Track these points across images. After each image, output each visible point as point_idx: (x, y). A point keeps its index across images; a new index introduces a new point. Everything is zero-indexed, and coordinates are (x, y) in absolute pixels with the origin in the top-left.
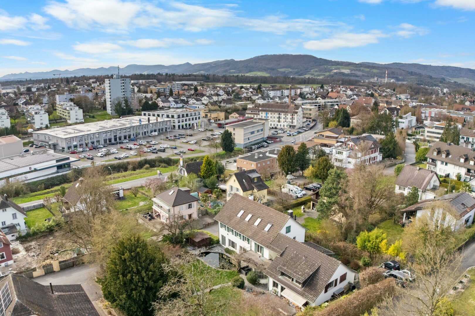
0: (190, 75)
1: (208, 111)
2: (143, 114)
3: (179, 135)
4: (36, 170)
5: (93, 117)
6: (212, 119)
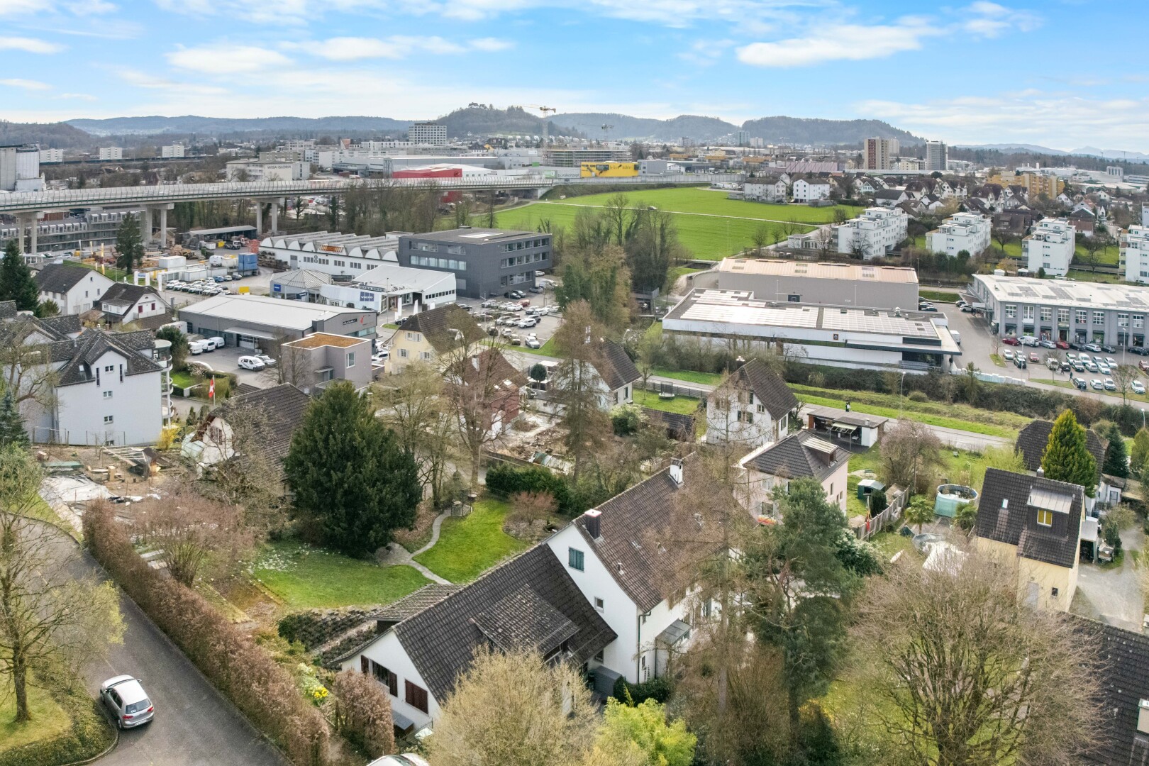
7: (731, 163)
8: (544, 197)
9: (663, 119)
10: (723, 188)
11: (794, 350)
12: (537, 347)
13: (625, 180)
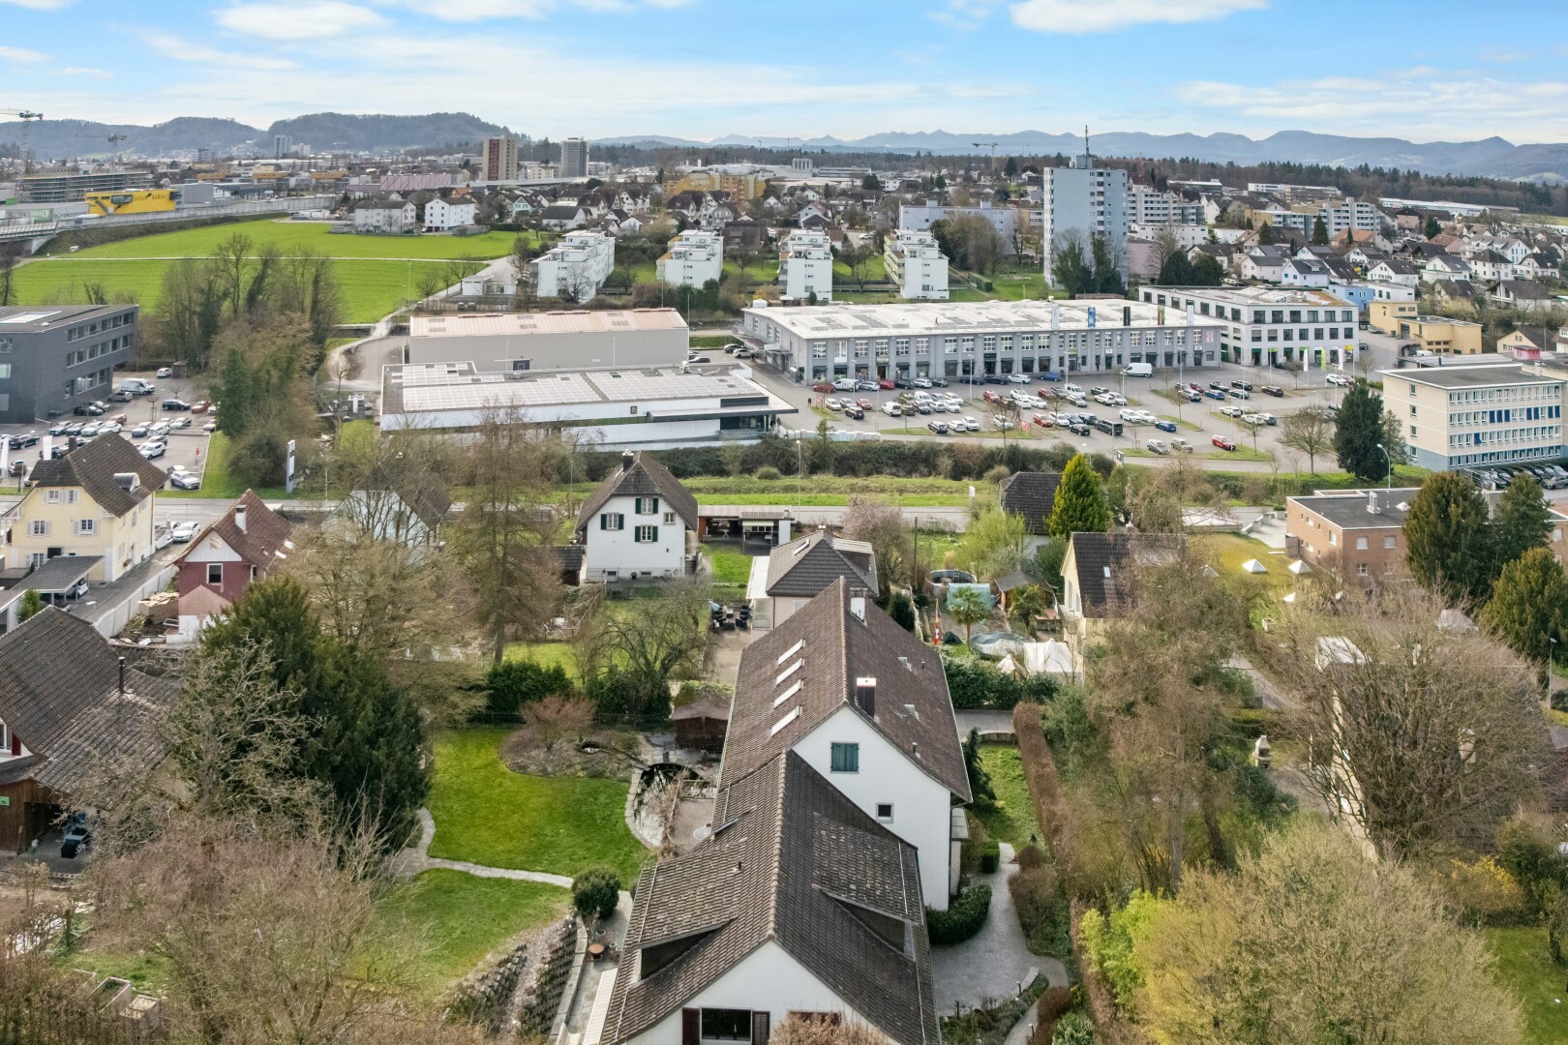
0: (1473, 182)
1: (1414, 314)
2: (1142, 296)
3: (1235, 385)
4: (647, 419)
5: (989, 288)
6: (1424, 344)
7: (293, 182)
8: (41, 252)
9: (148, 123)
10: (311, 218)
11: (586, 435)
12: (195, 487)
13: (165, 216)
